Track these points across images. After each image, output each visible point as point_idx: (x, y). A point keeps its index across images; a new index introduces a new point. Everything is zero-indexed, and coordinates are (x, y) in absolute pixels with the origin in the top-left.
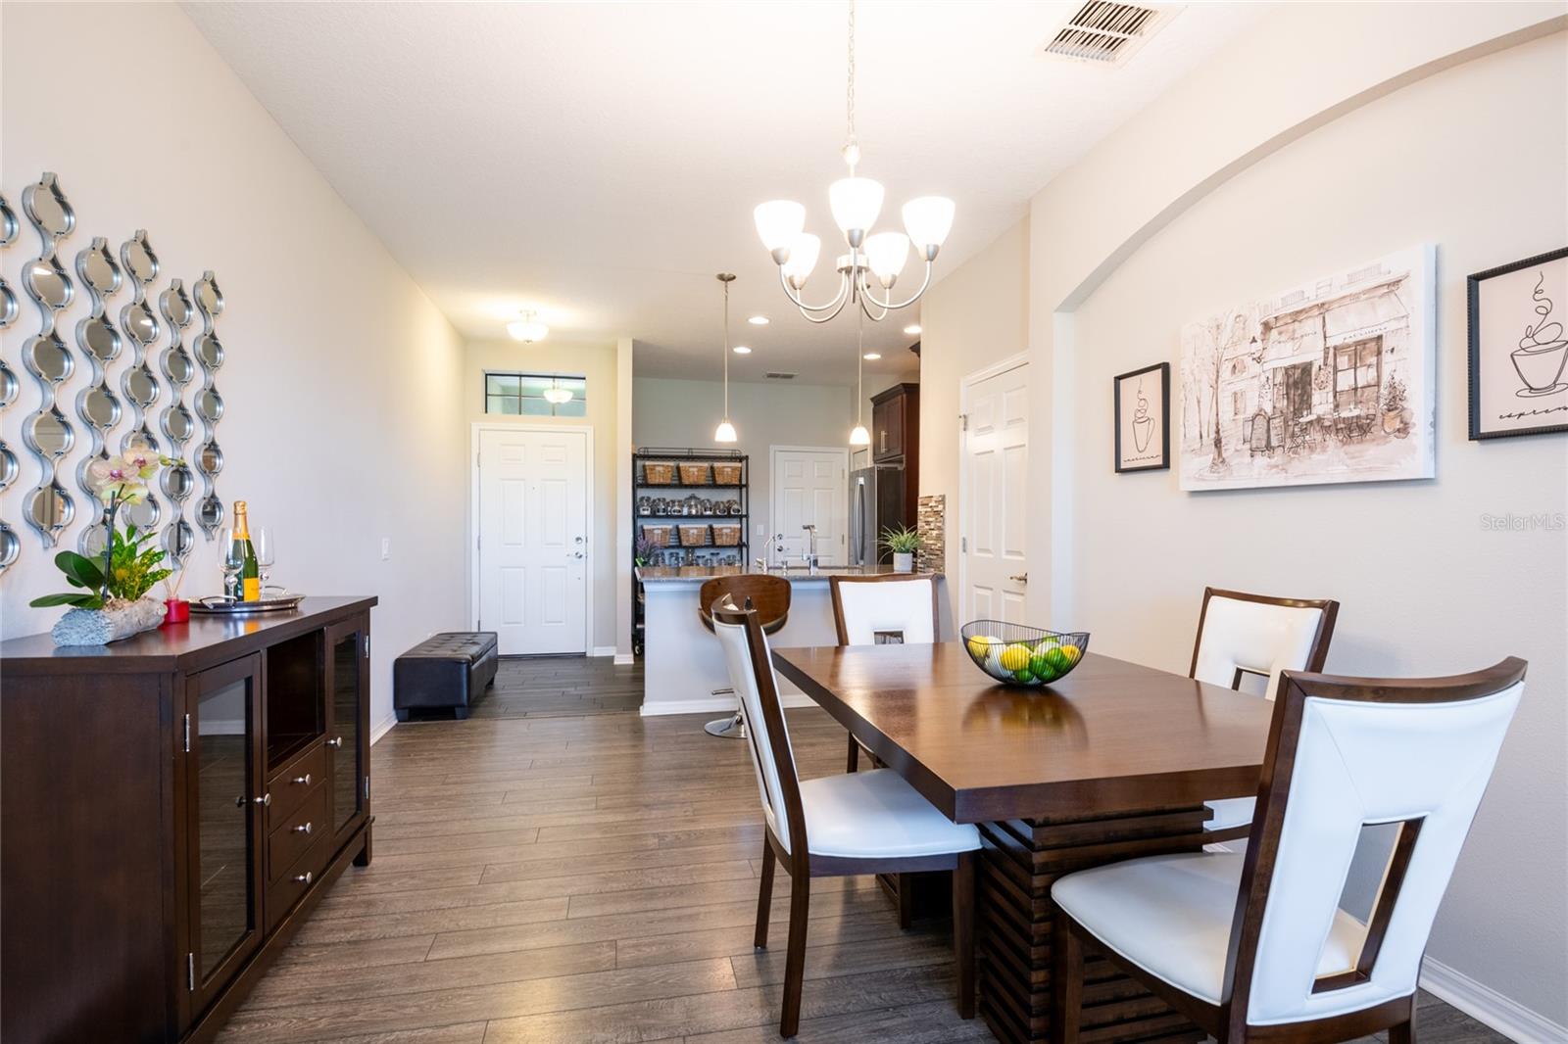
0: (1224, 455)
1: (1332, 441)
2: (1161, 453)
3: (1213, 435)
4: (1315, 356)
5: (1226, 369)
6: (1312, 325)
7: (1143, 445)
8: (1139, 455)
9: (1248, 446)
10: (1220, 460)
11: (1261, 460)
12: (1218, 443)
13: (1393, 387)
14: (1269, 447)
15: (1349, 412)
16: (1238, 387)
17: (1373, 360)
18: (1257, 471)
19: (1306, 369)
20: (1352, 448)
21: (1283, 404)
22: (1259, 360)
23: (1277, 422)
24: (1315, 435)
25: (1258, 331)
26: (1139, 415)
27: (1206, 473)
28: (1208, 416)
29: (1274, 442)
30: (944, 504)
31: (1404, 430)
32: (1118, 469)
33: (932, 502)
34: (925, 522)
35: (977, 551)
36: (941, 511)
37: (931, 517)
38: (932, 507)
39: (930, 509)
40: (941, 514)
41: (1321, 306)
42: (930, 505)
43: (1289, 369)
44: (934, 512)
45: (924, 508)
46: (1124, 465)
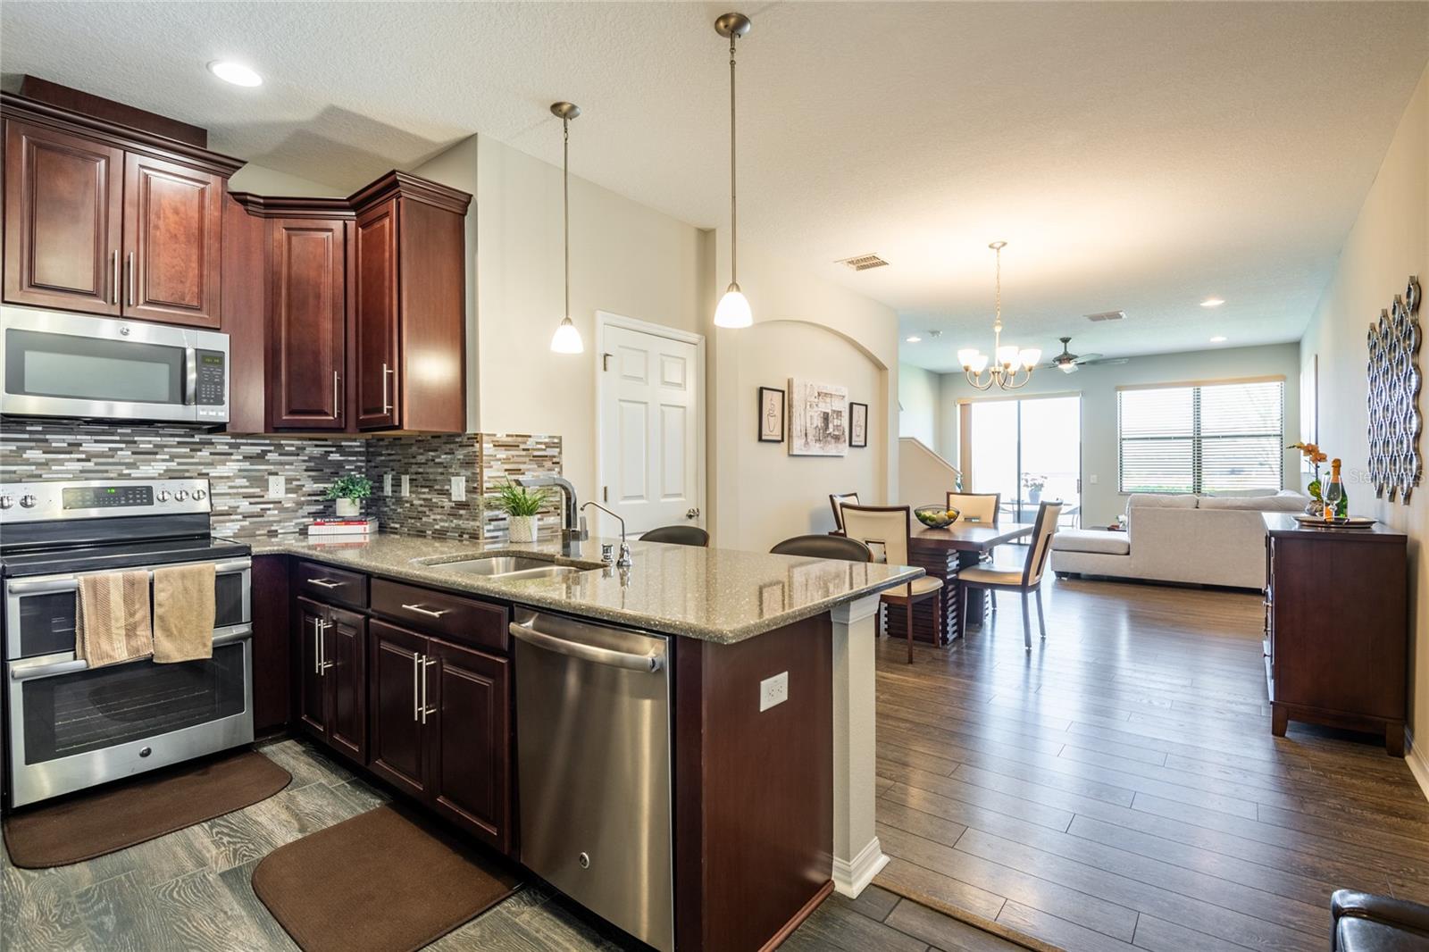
0: (808, 440)
1: (833, 441)
2: (780, 434)
3: (805, 431)
4: (829, 411)
5: (808, 407)
6: (828, 400)
7: (772, 428)
8: (770, 433)
9: (814, 438)
10: (807, 443)
11: (818, 445)
12: (806, 435)
13: (844, 427)
15: (836, 433)
16: (812, 413)
17: (840, 418)
18: (816, 449)
19: (828, 414)
20: (837, 445)
21: (823, 425)
22: (817, 405)
23: (821, 431)
24: (829, 439)
25: (816, 395)
26: (771, 411)
27: (803, 448)
28: (803, 423)
29: (821, 439)
30: (560, 447)
31: (845, 441)
32: (760, 439)
33: (530, 443)
34: (506, 470)
35: (623, 500)
36: (554, 457)
37: (525, 463)
38: (528, 450)
39: (524, 453)
40: (555, 460)
41: (831, 394)
42: (522, 446)
43: (824, 413)
44: (534, 456)
45: (506, 450)
46: (764, 438)
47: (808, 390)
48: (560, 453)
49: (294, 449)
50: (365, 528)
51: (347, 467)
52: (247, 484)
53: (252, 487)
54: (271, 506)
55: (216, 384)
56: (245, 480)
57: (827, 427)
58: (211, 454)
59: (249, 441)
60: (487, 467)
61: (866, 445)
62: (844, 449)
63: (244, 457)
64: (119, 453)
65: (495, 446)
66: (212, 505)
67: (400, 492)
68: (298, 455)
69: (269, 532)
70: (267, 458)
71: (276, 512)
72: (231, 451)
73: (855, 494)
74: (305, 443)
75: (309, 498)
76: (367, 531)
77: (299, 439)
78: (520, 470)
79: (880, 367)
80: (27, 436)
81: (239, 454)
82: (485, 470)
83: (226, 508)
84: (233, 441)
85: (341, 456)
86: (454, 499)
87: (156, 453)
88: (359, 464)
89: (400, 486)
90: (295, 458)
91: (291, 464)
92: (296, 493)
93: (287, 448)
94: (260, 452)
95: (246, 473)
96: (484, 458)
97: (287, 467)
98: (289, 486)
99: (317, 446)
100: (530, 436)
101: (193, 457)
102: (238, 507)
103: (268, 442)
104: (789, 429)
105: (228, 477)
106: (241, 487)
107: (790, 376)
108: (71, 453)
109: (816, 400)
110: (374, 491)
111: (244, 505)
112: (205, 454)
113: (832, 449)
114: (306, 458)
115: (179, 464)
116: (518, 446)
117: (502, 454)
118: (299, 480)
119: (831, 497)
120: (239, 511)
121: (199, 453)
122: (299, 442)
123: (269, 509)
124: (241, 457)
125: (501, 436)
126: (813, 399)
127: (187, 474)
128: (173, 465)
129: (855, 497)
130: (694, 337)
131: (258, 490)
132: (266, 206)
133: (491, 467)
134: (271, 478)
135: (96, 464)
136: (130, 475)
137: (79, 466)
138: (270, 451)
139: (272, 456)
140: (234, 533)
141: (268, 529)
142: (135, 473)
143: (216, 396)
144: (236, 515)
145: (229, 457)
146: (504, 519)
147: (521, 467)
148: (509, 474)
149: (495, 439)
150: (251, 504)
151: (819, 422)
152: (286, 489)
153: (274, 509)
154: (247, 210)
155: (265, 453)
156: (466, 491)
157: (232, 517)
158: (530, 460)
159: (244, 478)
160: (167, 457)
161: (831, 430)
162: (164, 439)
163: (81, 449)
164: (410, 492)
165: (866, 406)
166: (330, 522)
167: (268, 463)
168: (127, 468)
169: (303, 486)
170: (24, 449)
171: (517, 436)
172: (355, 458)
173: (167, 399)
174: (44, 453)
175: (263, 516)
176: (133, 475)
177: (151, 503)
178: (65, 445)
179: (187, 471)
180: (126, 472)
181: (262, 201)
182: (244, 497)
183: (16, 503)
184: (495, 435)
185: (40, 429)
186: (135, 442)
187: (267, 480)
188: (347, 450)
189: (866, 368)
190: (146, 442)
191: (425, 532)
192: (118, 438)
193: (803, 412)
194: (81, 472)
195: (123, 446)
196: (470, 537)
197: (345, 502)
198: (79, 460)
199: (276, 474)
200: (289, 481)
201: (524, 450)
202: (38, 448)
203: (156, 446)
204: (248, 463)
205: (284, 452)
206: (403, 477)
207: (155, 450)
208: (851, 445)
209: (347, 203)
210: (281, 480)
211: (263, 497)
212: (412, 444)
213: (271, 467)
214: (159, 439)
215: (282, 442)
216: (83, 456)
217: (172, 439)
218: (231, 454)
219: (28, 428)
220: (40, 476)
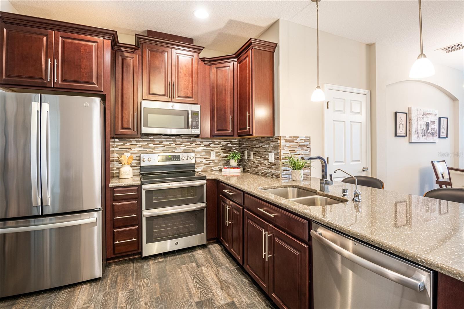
0: (419, 136)
1: (431, 135)
2: (405, 133)
3: (417, 131)
4: (429, 121)
5: (419, 120)
6: (429, 116)
7: (401, 130)
8: (400, 133)
9: (422, 135)
10: (418, 137)
11: (424, 137)
12: (418, 133)
13: (436, 129)
14: (424, 135)
15: (432, 132)
16: (421, 123)
17: (434, 124)
18: (423, 139)
19: (428, 123)
20: (433, 137)
21: (426, 128)
22: (423, 119)
23: (425, 131)
24: (429, 134)
25: (423, 114)
26: (401, 123)
27: (416, 139)
28: (416, 127)
29: (425, 135)
30: (310, 141)
31: (437, 135)
32: (396, 135)
33: (298, 140)
34: (289, 151)
35: (334, 163)
36: (307, 145)
37: (296, 148)
38: (297, 142)
39: (296, 144)
40: (308, 146)
41: (430, 114)
42: (295, 141)
43: (427, 122)
44: (300, 145)
45: (289, 143)
46: (397, 135)
47: (419, 112)
48: (310, 143)
49: (218, 142)
50: (239, 170)
51: (233, 148)
52: (205, 154)
53: (206, 155)
54: (211, 161)
55: (197, 122)
56: (204, 153)
57: (428, 129)
58: (196, 144)
59: (206, 140)
60: (282, 150)
61: (447, 137)
62: (436, 139)
63: (204, 145)
64: (172, 144)
65: (285, 141)
66: (196, 161)
67: (250, 158)
68: (219, 144)
69: (211, 170)
70: (210, 145)
71: (213, 163)
72: (201, 143)
73: (444, 161)
74: (221, 140)
75: (222, 159)
76: (240, 171)
77: (219, 139)
78: (295, 151)
79: (454, 99)
80: (149, 140)
81: (203, 144)
82: (282, 151)
83: (199, 162)
84: (201, 140)
85: (231, 145)
86: (269, 161)
87: (181, 144)
88: (237, 147)
89: (250, 155)
90: (218, 145)
91: (217, 147)
92: (219, 157)
93: (216, 142)
94: (208, 143)
95: (204, 151)
96: (282, 146)
97: (216, 148)
98: (217, 155)
99: (224, 141)
100: (298, 137)
101: (191, 146)
102: (203, 162)
103: (211, 140)
104: (409, 130)
105: (200, 152)
106: (204, 155)
107: (409, 106)
108: (160, 145)
109: (423, 116)
110: (242, 157)
111: (204, 161)
112: (194, 144)
113: (430, 139)
114: (221, 145)
115: (187, 148)
116: (294, 141)
117: (288, 144)
118: (219, 153)
119: (432, 162)
120: (203, 163)
121: (192, 144)
122: (219, 140)
123: (211, 162)
124: (203, 145)
125: (288, 138)
126: (421, 116)
127: (189, 151)
128: (185, 148)
129: (444, 162)
130: (365, 91)
131: (208, 156)
132: (210, 61)
133: (284, 150)
134: (212, 152)
135: (166, 148)
136: (174, 151)
137: (162, 149)
138: (211, 143)
139: (212, 145)
140: (202, 170)
141: (211, 169)
142: (176, 151)
143: (197, 125)
144: (202, 164)
145: (200, 145)
146: (289, 170)
147: (295, 149)
148: (290, 152)
149: (286, 138)
150: (206, 161)
151: (424, 127)
152: (216, 156)
153: (213, 162)
154: (205, 63)
155: (210, 144)
156: (274, 159)
157: (201, 165)
158: (298, 147)
159: (204, 152)
160: (184, 146)
161: (430, 130)
162: (183, 140)
163: (163, 143)
164: (253, 158)
165: (447, 118)
166: (228, 167)
167: (211, 147)
168: (174, 149)
169: (221, 155)
170: (148, 144)
171: (293, 137)
172: (235, 145)
173: (183, 127)
174: (154, 145)
175: (209, 165)
176: (175, 151)
177: (180, 160)
178: (159, 142)
179: (189, 150)
180: (174, 150)
181: (209, 60)
182: (204, 158)
183: (146, 160)
184: (285, 137)
185: (152, 137)
186: (176, 141)
187: (211, 153)
188: (233, 142)
189: (446, 100)
190: (179, 141)
191: (259, 173)
192: (171, 140)
193: (416, 123)
194: (163, 150)
195: (173, 142)
196: (276, 177)
197: (233, 161)
198: (162, 147)
199: (213, 151)
200: (217, 153)
201: (296, 142)
202: (152, 143)
203: (181, 142)
204: (205, 147)
205: (215, 143)
206: (251, 152)
207: (181, 143)
208: (439, 137)
209: (234, 56)
210: (214, 153)
211: (209, 158)
212: (254, 141)
213: (212, 149)
214: (182, 140)
215: (215, 140)
216: (163, 146)
217: (185, 140)
218: (201, 144)
219: (150, 137)
220: (153, 152)
